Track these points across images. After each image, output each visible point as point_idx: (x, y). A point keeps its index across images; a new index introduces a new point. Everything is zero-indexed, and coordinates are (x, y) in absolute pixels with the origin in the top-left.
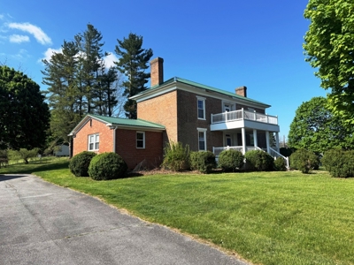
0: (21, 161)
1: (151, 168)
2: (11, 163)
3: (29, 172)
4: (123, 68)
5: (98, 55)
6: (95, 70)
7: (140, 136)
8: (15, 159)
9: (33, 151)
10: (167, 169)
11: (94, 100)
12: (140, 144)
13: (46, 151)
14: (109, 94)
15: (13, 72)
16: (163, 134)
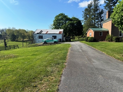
0: (78, 39)
1: (102, 41)
2: (76, 39)
3: (78, 41)
4: (107, 8)
5: (98, 6)
6: (97, 11)
7: (101, 33)
8: (76, 38)
9: (80, 36)
10: (106, 41)
11: (96, 21)
12: (101, 35)
13: (83, 36)
14: (101, 18)
15: (75, 18)
16: (108, 32)
